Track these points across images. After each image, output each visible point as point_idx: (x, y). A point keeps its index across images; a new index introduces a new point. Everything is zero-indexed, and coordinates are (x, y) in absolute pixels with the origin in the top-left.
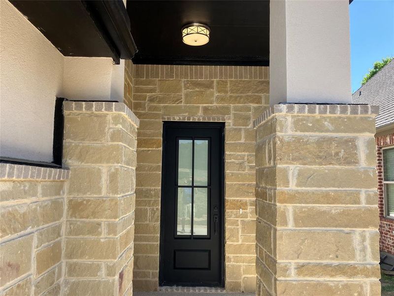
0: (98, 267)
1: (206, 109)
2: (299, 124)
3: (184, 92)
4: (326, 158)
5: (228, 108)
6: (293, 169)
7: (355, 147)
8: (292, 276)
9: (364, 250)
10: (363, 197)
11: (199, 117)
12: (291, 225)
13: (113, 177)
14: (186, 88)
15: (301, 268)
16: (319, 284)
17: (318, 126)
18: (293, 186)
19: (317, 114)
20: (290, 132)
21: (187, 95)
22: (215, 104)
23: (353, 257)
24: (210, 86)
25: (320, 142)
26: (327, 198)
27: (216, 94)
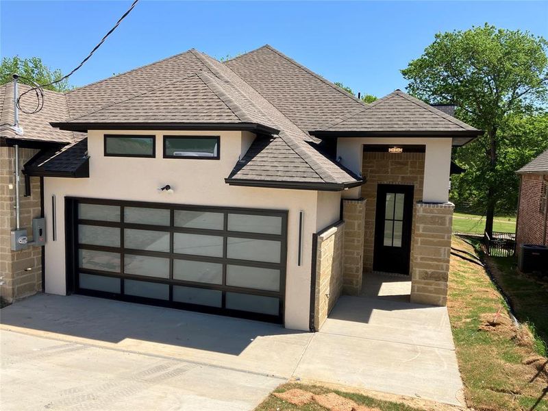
0: (354, 253)
1: (403, 178)
2: (425, 211)
3: (390, 167)
4: (434, 223)
5: (416, 177)
6: (421, 226)
7: (445, 220)
8: (419, 261)
9: (445, 254)
10: (446, 237)
11: (399, 182)
12: (419, 244)
13: (359, 225)
14: (392, 165)
15: (422, 259)
16: (428, 264)
17: (432, 212)
18: (421, 231)
19: (431, 208)
20: (421, 213)
21: (392, 169)
22: (409, 175)
23: (440, 256)
24: (406, 164)
25: (432, 217)
26: (433, 236)
27: (409, 169)
